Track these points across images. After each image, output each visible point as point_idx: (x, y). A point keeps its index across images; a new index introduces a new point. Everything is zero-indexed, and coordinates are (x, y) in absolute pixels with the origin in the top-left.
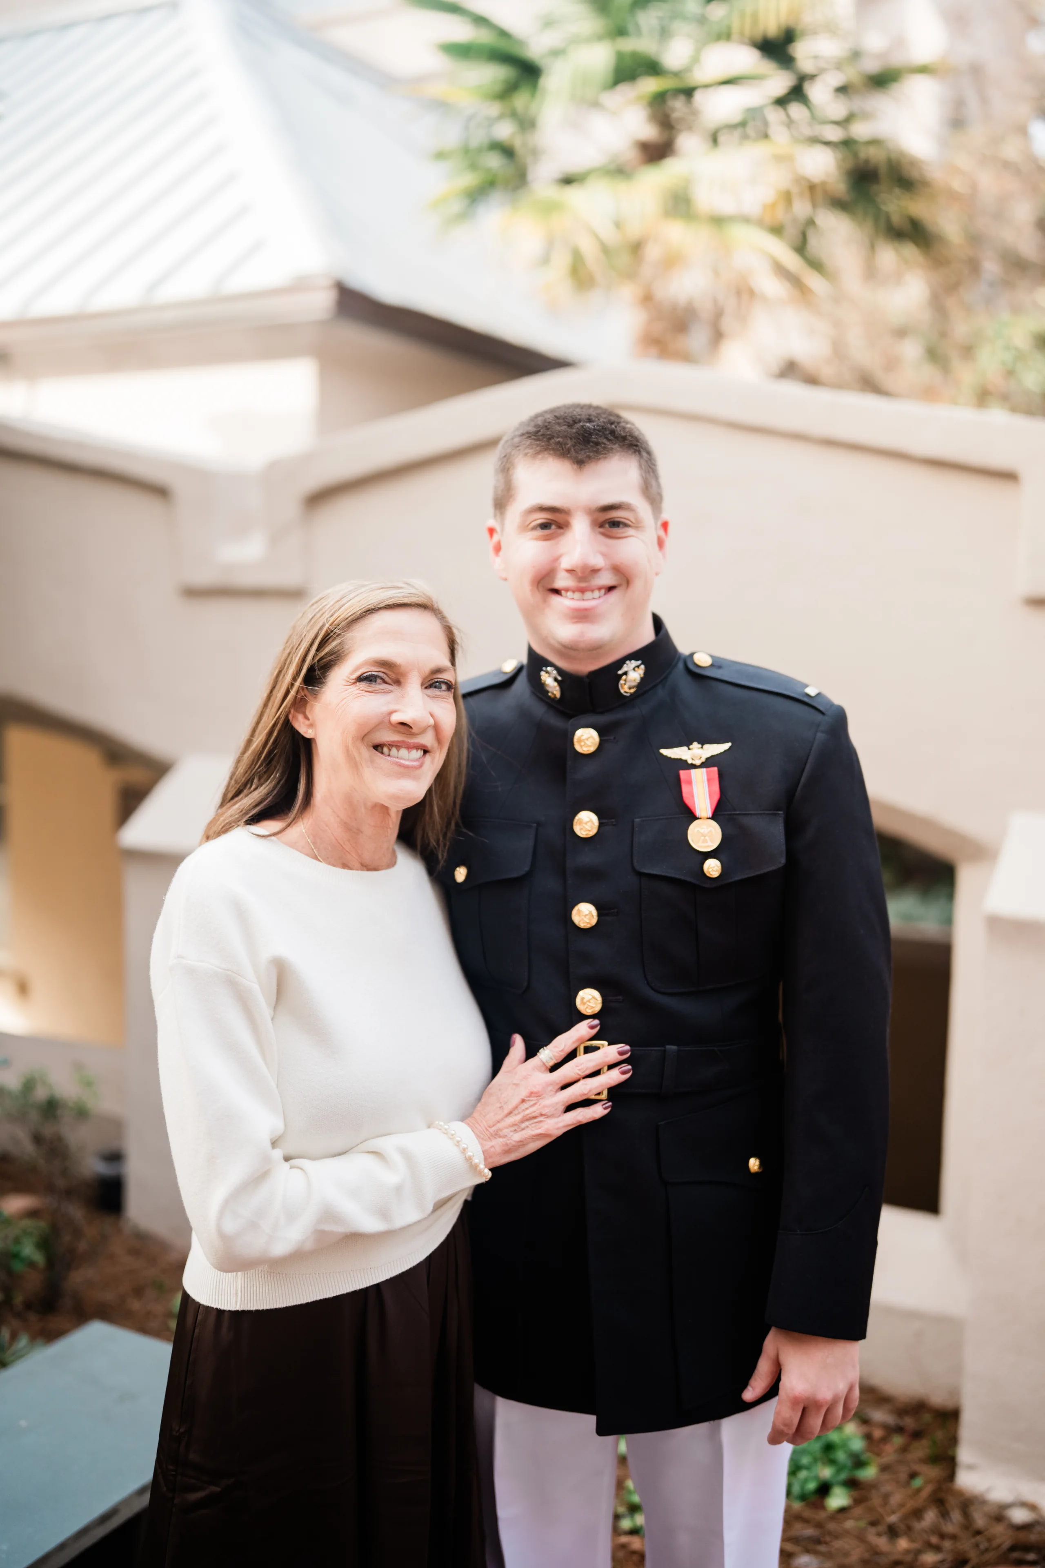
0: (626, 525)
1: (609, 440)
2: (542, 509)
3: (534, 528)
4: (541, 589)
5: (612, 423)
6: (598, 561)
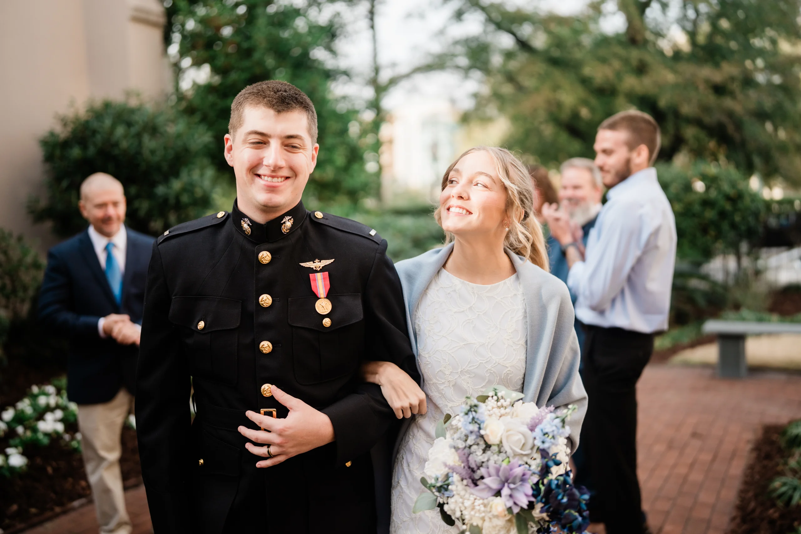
2: (257, 133)
3: (250, 143)
4: (251, 173)
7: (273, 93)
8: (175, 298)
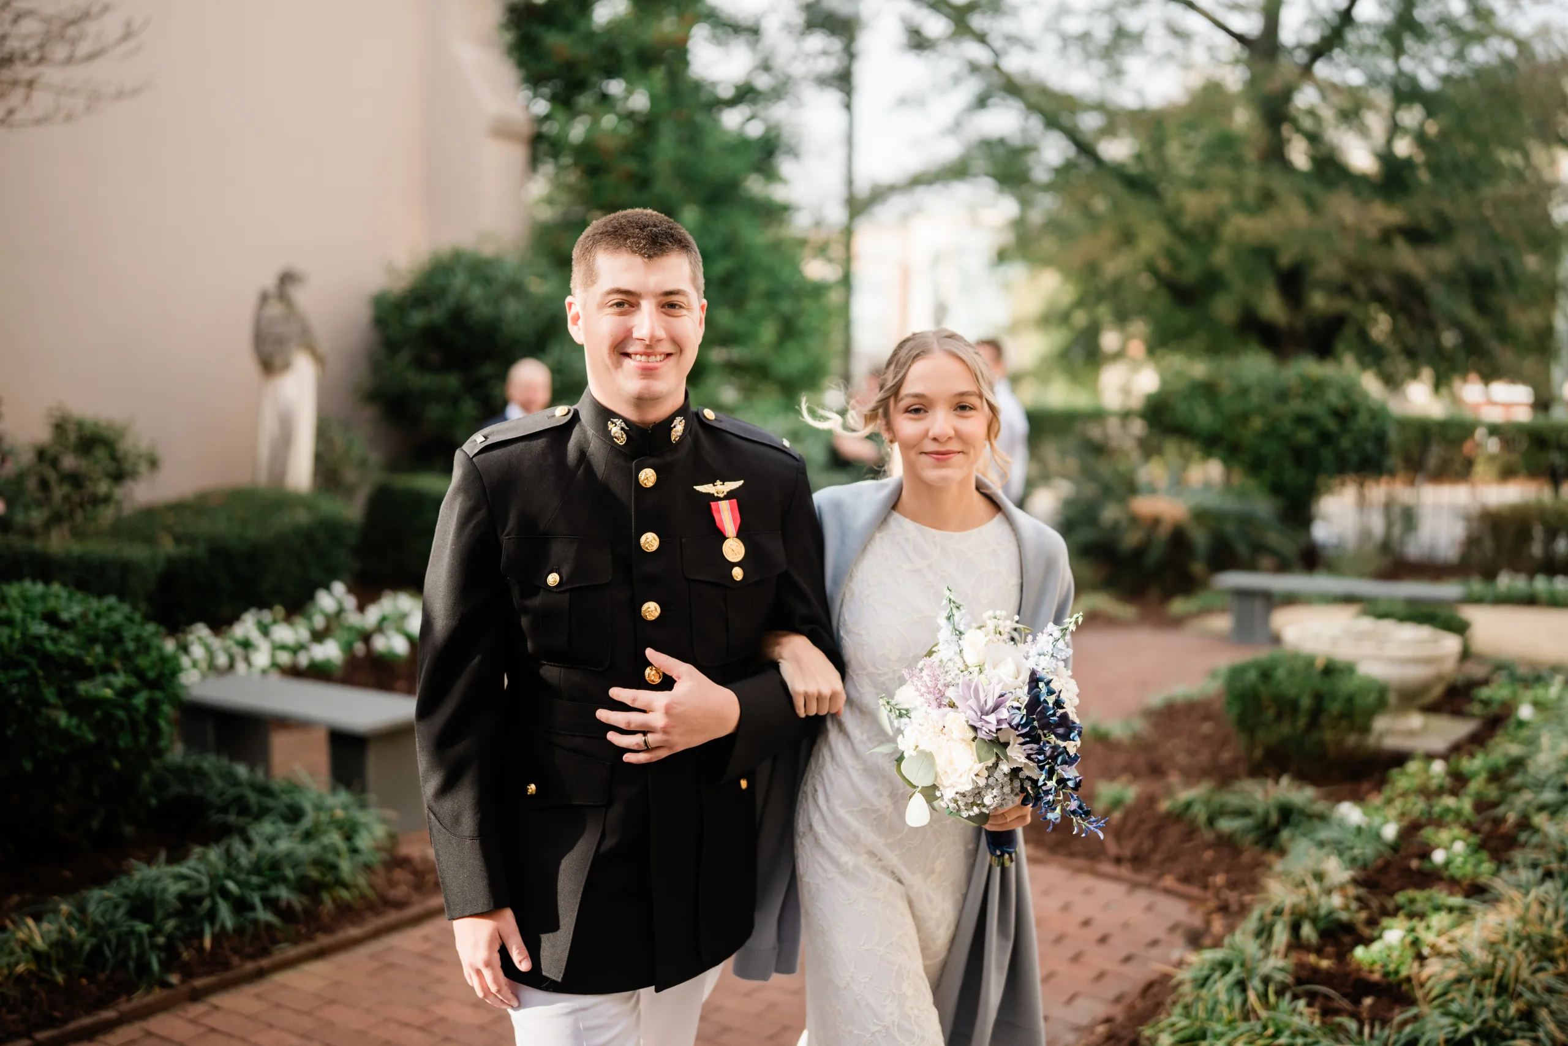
0: (681, 307)
1: (670, 242)
2: (619, 291)
3: (611, 306)
4: (616, 353)
5: (671, 229)
6: (661, 333)
7: (638, 230)
8: (509, 539)
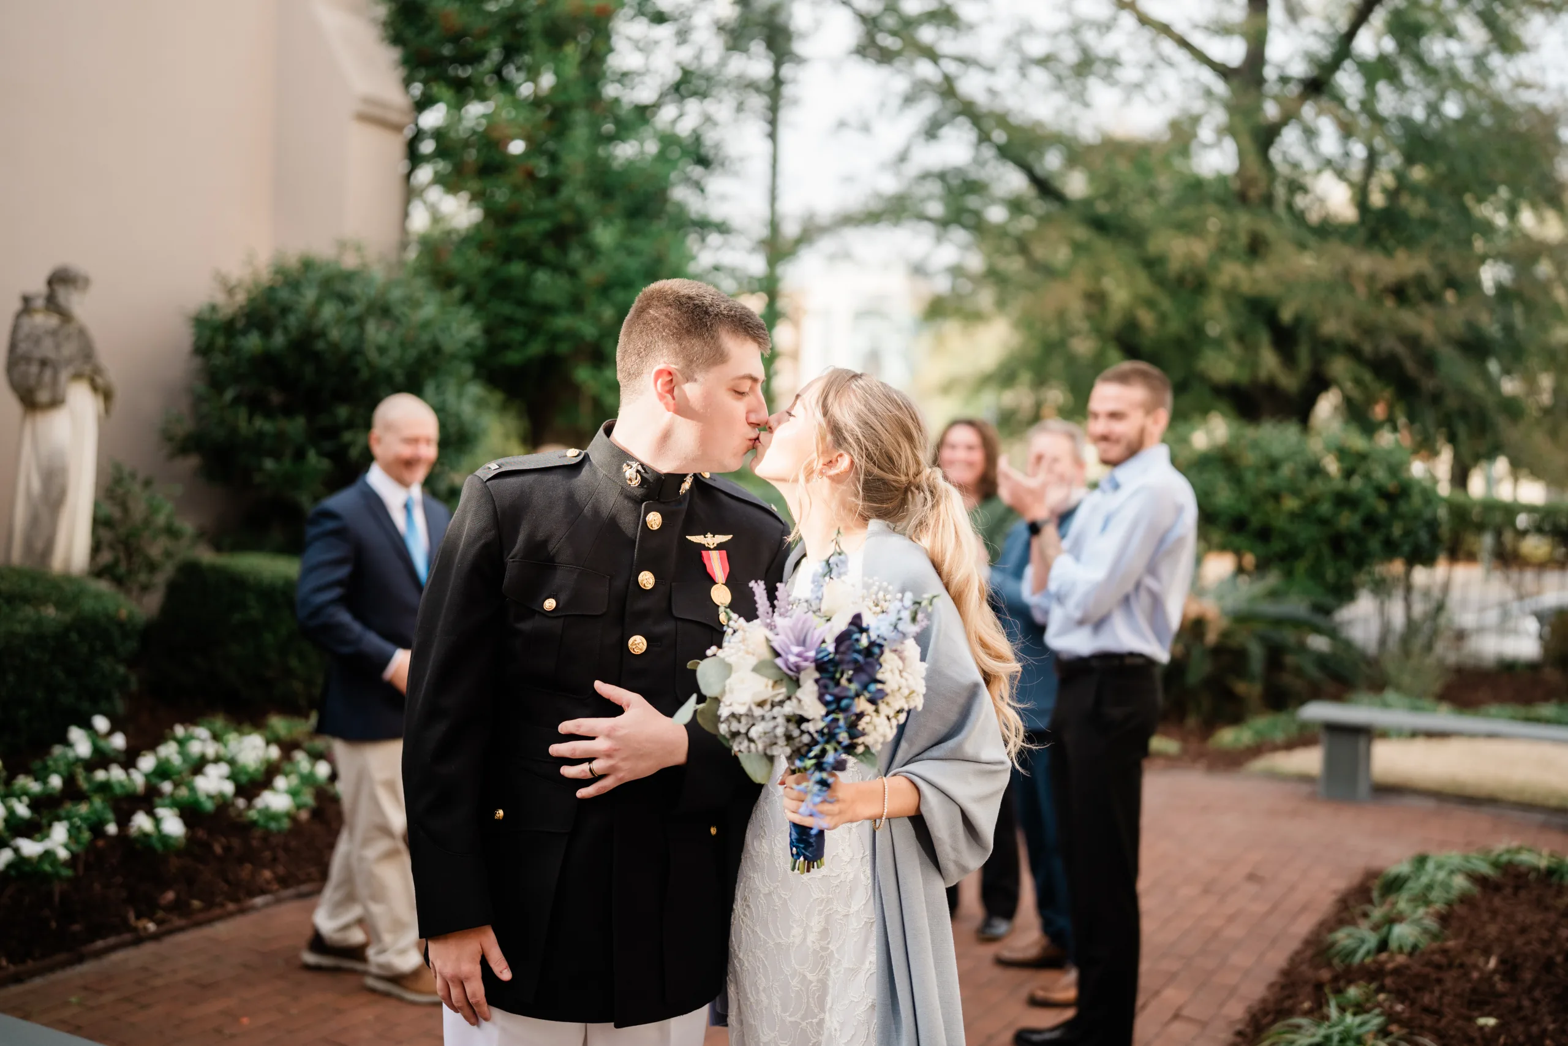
8: (513, 561)
